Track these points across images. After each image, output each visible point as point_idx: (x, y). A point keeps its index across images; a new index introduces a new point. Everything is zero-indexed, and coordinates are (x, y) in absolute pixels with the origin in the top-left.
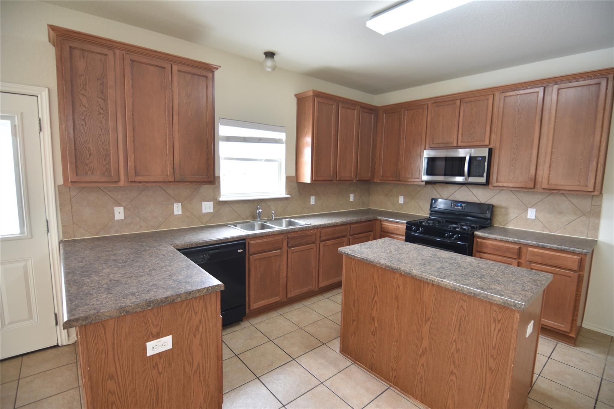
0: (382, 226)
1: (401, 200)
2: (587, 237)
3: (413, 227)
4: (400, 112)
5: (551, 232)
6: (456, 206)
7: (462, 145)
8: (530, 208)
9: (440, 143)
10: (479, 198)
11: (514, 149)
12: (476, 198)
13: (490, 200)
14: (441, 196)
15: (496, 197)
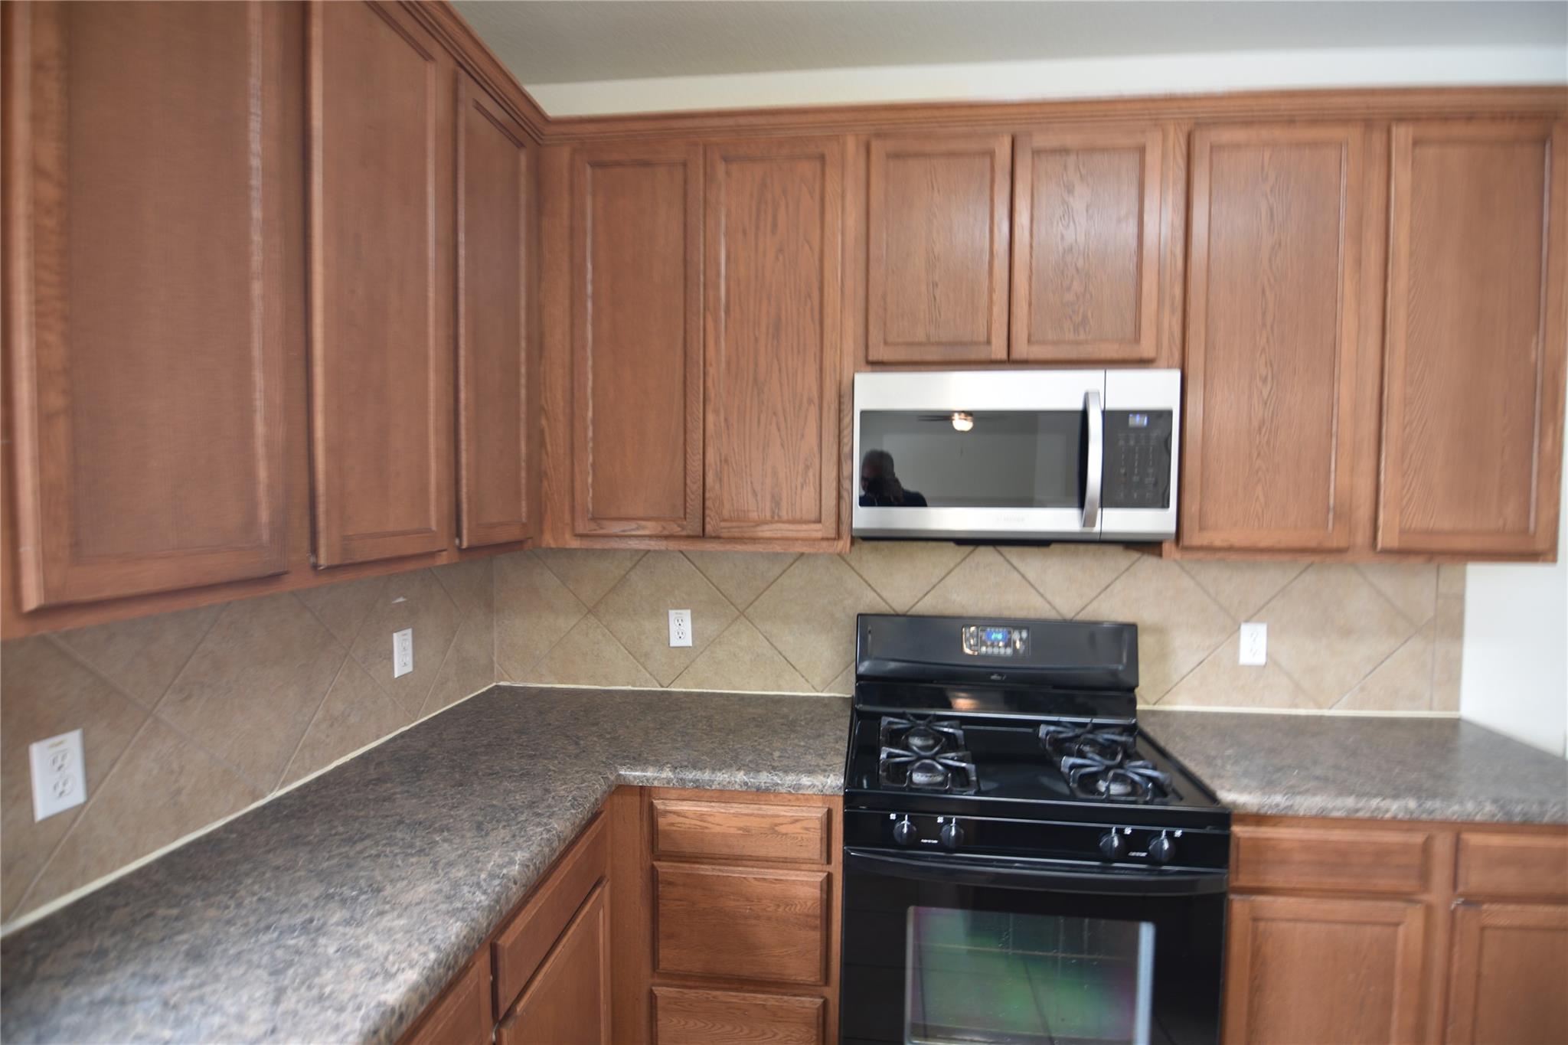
0: (662, 822)
1: (681, 629)
2: (1431, 708)
3: (893, 816)
4: (685, 165)
5: (1320, 707)
6: (984, 643)
7: (1032, 356)
8: (1247, 621)
9: (920, 344)
10: (1049, 597)
11: (1264, 380)
12: (1040, 599)
13: (1095, 604)
14: (881, 597)
15: (1118, 586)
